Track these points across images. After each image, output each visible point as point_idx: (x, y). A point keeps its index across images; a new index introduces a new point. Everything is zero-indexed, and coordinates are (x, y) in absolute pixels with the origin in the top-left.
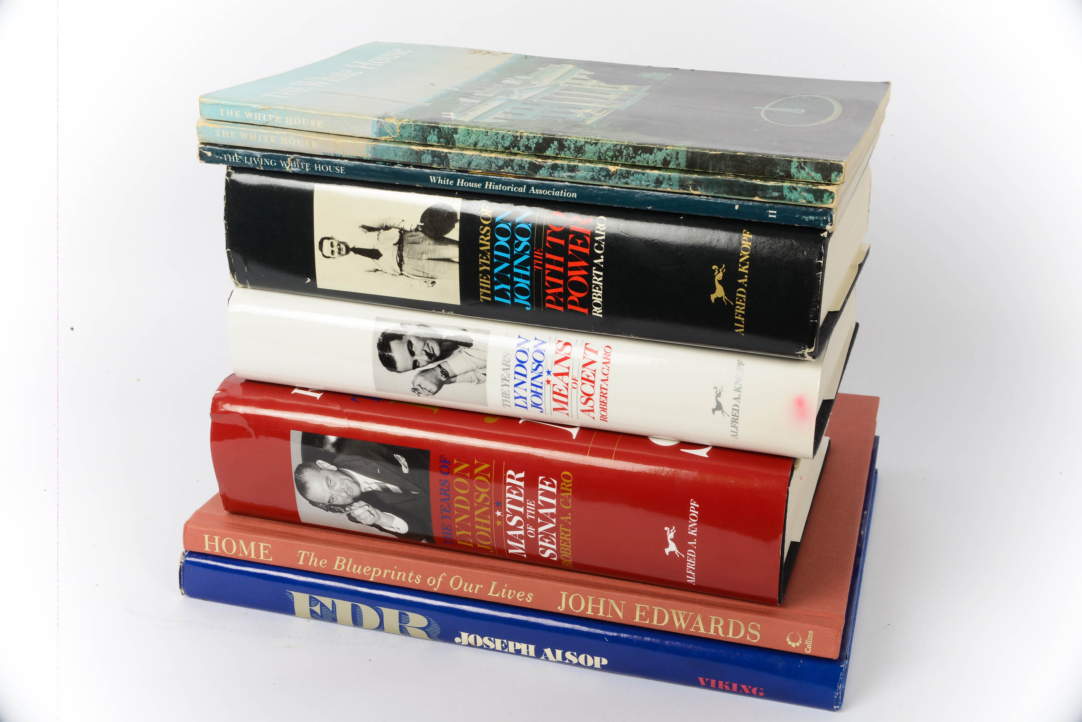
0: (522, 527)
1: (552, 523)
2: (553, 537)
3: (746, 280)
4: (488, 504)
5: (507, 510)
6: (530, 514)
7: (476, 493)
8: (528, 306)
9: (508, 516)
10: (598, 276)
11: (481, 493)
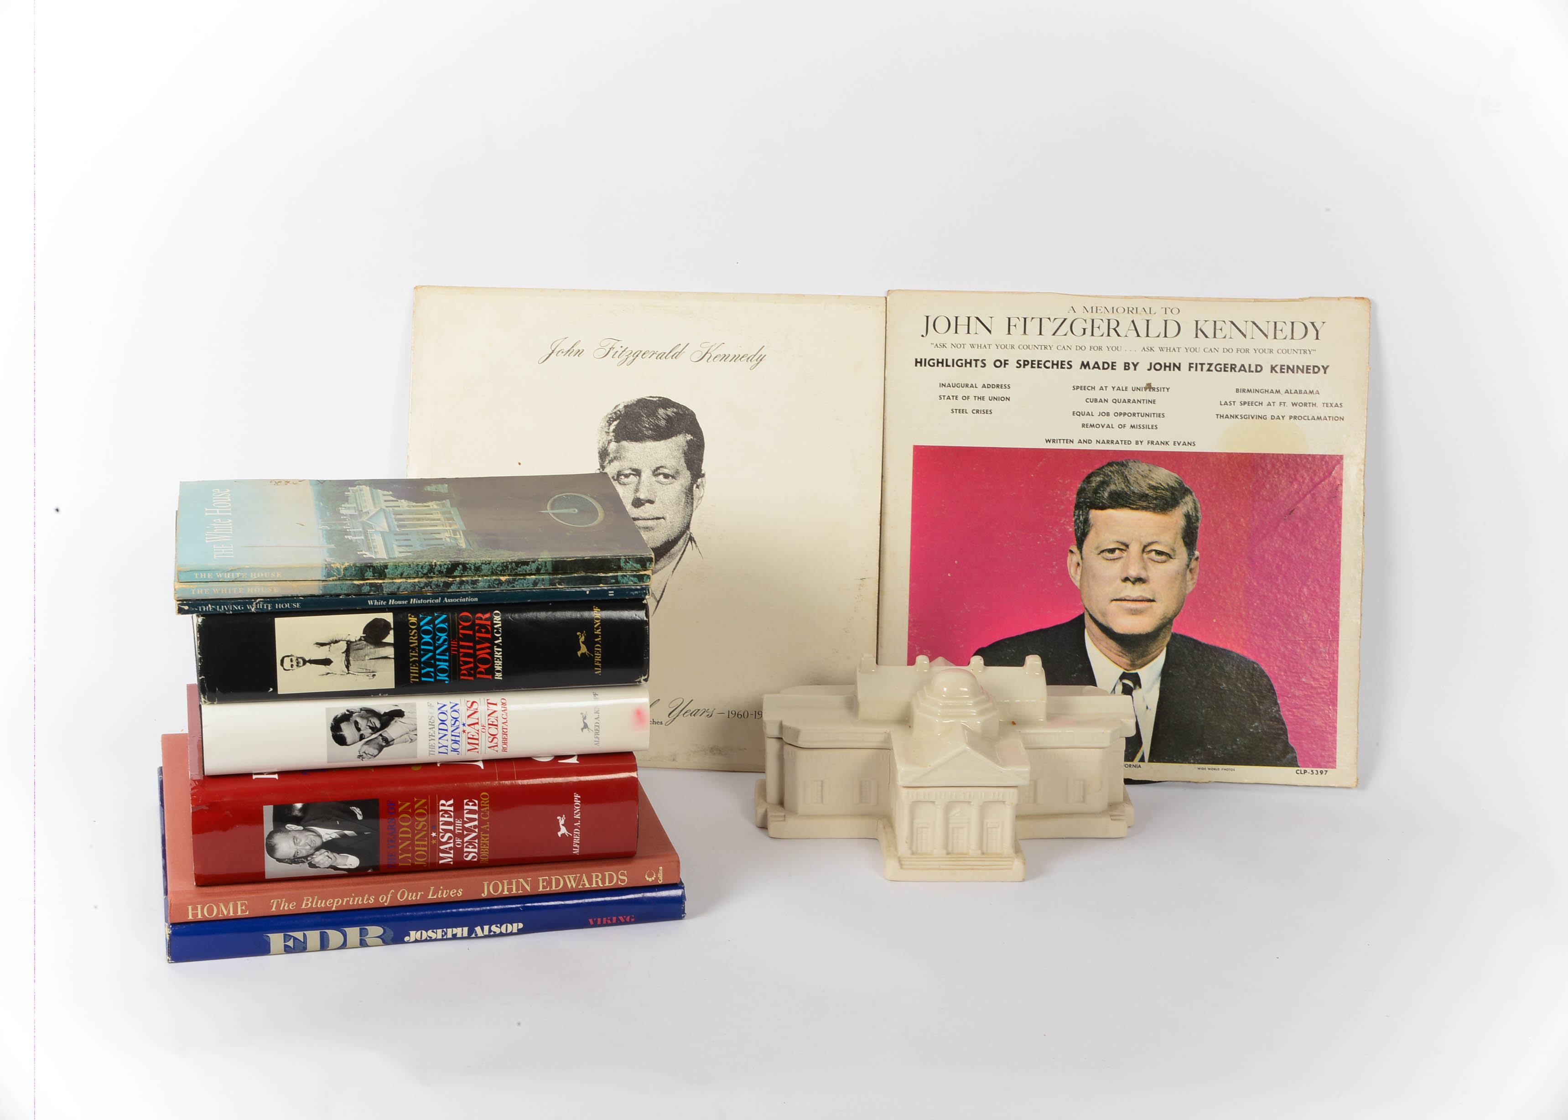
0: (452, 841)
1: (475, 832)
2: (475, 842)
3: (600, 639)
4: (426, 829)
5: (441, 831)
6: (459, 829)
7: (416, 823)
8: (447, 680)
9: (441, 834)
10: (498, 652)
11: (420, 822)
